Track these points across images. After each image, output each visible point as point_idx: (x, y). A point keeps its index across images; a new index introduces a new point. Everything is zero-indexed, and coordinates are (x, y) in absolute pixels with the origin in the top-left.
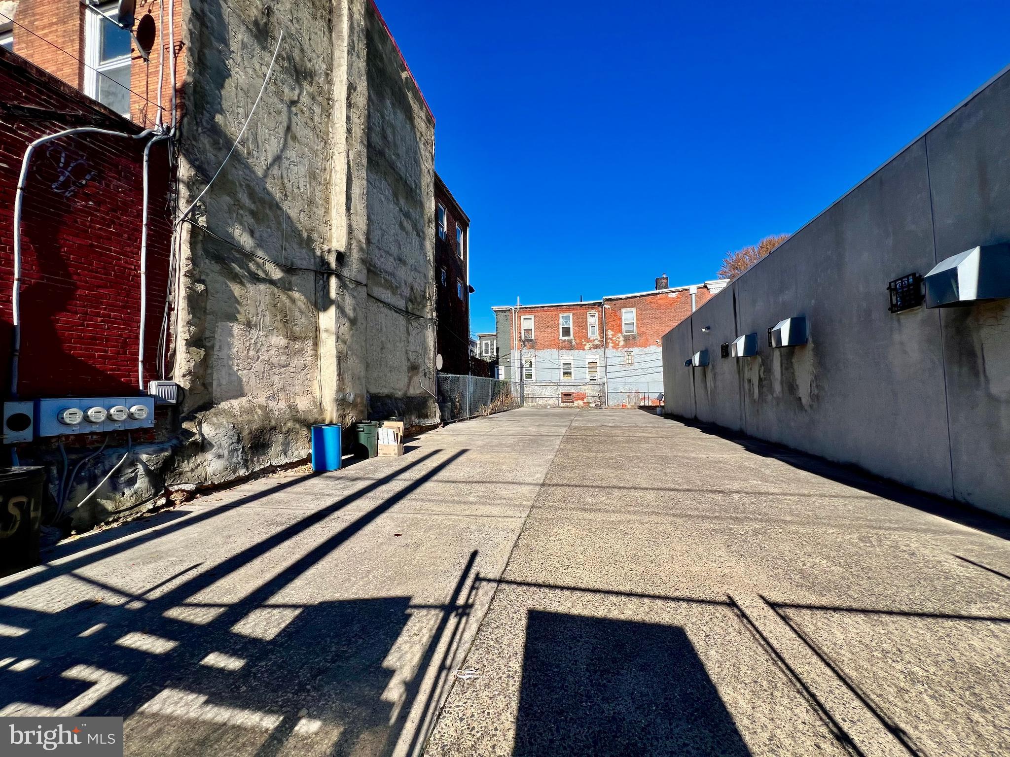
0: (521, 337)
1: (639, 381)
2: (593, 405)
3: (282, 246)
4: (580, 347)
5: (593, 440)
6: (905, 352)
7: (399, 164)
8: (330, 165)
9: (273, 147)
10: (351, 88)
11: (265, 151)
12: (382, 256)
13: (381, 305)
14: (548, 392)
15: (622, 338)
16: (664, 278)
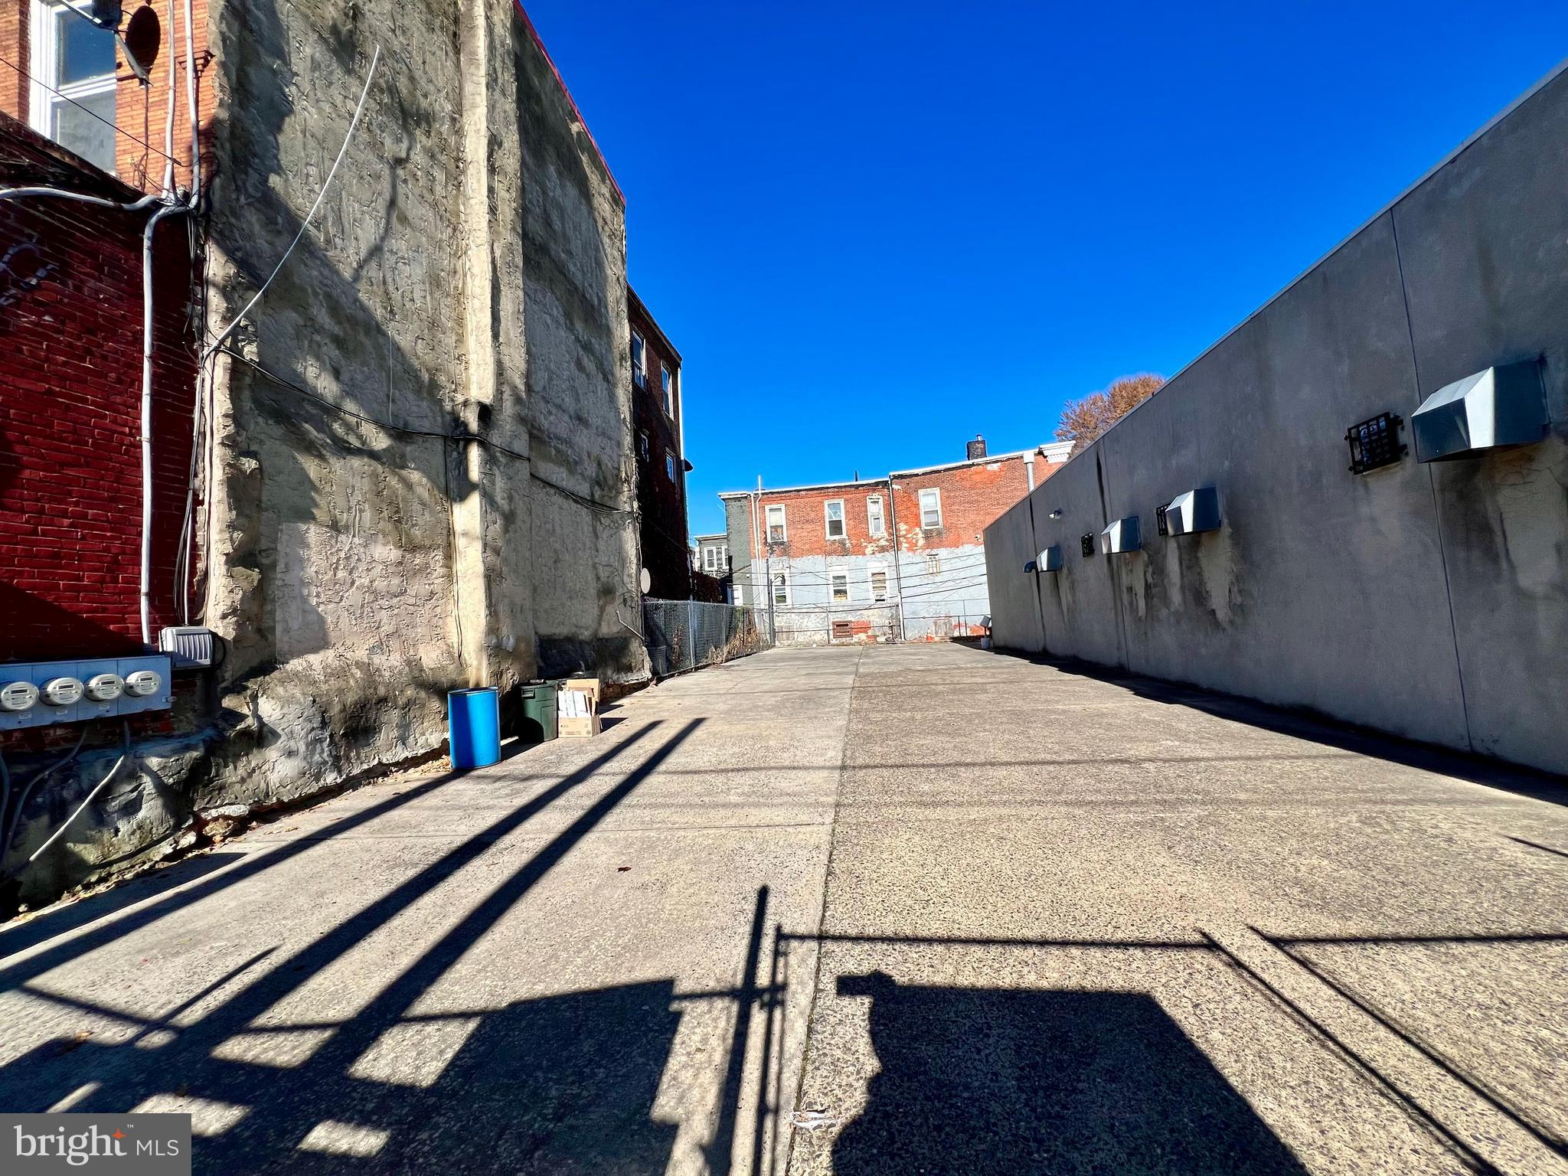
0: (766, 538)
1: (950, 598)
2: (882, 639)
3: (388, 396)
4: (859, 550)
5: (900, 692)
6: (1379, 532)
7: (572, 268)
8: (464, 265)
9: (368, 233)
10: (494, 143)
11: (356, 239)
12: (550, 413)
13: (552, 491)
14: (812, 622)
15: (921, 535)
16: (978, 442)
